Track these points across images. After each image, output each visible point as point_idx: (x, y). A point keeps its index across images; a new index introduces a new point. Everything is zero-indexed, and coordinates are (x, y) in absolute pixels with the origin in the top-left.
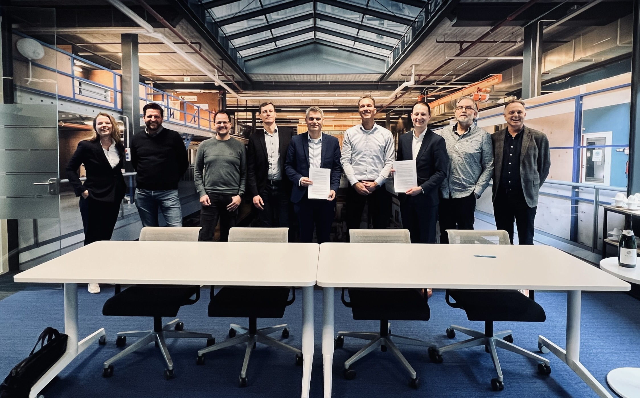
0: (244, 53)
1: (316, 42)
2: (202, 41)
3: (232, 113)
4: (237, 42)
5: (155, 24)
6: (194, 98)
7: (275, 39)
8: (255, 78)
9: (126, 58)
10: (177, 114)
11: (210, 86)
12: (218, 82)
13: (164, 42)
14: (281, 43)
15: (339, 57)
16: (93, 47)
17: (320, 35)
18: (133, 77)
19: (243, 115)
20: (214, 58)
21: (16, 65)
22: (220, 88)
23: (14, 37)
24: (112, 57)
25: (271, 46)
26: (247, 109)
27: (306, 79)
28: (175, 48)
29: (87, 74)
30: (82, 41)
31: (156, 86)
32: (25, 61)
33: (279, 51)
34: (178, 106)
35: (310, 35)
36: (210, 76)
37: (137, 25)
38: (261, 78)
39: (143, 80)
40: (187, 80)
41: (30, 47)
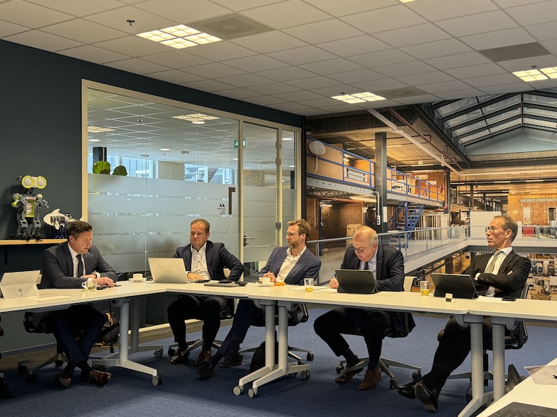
0: (464, 140)
1: (523, 126)
2: (432, 133)
3: (455, 187)
4: (459, 132)
5: (398, 123)
6: (426, 177)
7: (489, 127)
8: (472, 159)
9: (378, 150)
10: (413, 189)
11: (437, 167)
12: (443, 164)
13: (405, 136)
14: (493, 130)
15: (544, 137)
16: (357, 144)
17: (527, 120)
18: (383, 164)
19: (463, 188)
20: (441, 145)
21: (308, 159)
22: (445, 168)
23: (308, 141)
24: (369, 149)
25: (486, 132)
26: (466, 183)
27: (515, 157)
28: (412, 140)
29: (353, 163)
30: (349, 140)
31: (398, 169)
32: (314, 156)
33: (492, 136)
34: (414, 184)
35: (519, 121)
36: (438, 159)
37: (386, 126)
38: (478, 159)
39: (389, 165)
40: (421, 163)
41: (318, 147)
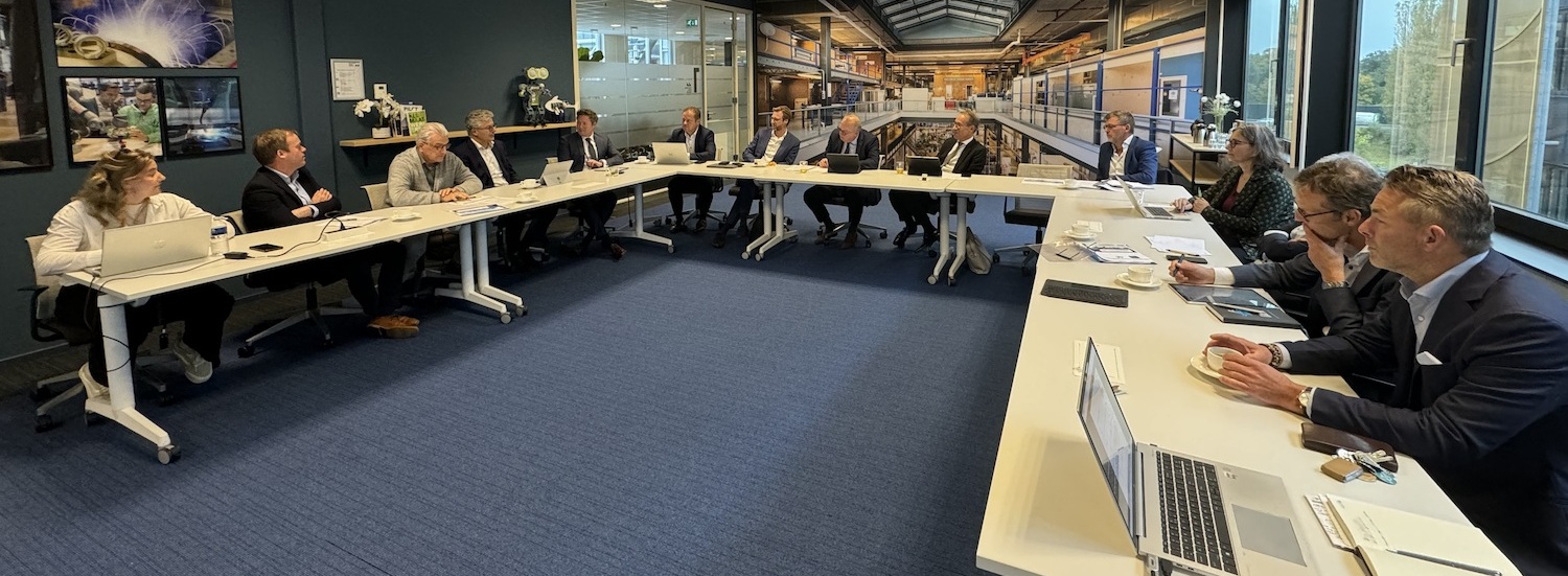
0: (898, 26)
1: (948, 16)
2: (872, 20)
3: (890, 66)
4: (894, 19)
5: (842, 10)
6: (865, 57)
7: (919, 15)
8: (905, 43)
9: (823, 32)
10: (854, 68)
11: (875, 49)
12: (881, 46)
13: (847, 20)
14: (923, 18)
15: (965, 26)
16: (804, 27)
17: (951, 11)
18: (827, 45)
19: (897, 68)
20: (879, 30)
21: (759, 39)
22: (882, 50)
23: (759, 22)
24: (816, 31)
25: (917, 20)
26: (900, 63)
27: (940, 42)
28: (853, 24)
29: (800, 43)
30: (797, 23)
31: (841, 50)
32: (764, 37)
33: (922, 23)
34: (855, 63)
35: (944, 11)
36: (876, 42)
37: (831, 11)
38: (910, 43)
39: (833, 46)
40: (861, 46)
41: (768, 28)
